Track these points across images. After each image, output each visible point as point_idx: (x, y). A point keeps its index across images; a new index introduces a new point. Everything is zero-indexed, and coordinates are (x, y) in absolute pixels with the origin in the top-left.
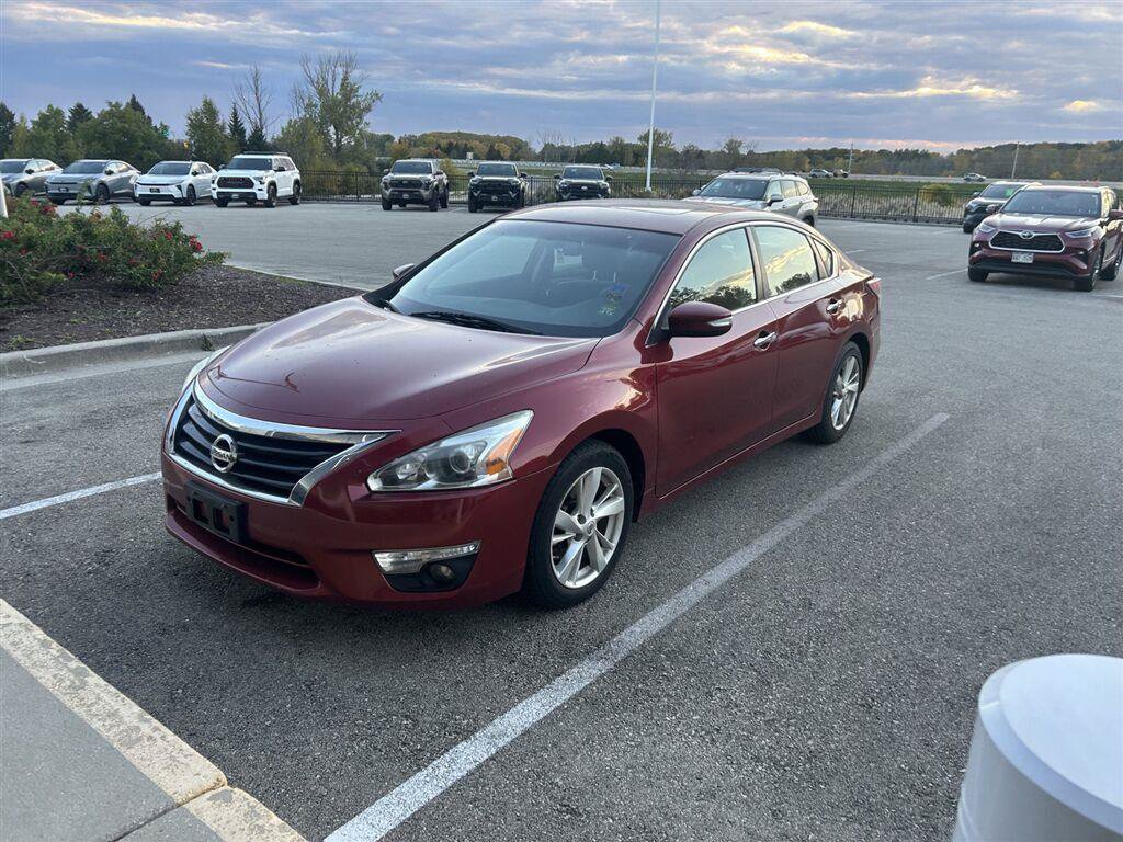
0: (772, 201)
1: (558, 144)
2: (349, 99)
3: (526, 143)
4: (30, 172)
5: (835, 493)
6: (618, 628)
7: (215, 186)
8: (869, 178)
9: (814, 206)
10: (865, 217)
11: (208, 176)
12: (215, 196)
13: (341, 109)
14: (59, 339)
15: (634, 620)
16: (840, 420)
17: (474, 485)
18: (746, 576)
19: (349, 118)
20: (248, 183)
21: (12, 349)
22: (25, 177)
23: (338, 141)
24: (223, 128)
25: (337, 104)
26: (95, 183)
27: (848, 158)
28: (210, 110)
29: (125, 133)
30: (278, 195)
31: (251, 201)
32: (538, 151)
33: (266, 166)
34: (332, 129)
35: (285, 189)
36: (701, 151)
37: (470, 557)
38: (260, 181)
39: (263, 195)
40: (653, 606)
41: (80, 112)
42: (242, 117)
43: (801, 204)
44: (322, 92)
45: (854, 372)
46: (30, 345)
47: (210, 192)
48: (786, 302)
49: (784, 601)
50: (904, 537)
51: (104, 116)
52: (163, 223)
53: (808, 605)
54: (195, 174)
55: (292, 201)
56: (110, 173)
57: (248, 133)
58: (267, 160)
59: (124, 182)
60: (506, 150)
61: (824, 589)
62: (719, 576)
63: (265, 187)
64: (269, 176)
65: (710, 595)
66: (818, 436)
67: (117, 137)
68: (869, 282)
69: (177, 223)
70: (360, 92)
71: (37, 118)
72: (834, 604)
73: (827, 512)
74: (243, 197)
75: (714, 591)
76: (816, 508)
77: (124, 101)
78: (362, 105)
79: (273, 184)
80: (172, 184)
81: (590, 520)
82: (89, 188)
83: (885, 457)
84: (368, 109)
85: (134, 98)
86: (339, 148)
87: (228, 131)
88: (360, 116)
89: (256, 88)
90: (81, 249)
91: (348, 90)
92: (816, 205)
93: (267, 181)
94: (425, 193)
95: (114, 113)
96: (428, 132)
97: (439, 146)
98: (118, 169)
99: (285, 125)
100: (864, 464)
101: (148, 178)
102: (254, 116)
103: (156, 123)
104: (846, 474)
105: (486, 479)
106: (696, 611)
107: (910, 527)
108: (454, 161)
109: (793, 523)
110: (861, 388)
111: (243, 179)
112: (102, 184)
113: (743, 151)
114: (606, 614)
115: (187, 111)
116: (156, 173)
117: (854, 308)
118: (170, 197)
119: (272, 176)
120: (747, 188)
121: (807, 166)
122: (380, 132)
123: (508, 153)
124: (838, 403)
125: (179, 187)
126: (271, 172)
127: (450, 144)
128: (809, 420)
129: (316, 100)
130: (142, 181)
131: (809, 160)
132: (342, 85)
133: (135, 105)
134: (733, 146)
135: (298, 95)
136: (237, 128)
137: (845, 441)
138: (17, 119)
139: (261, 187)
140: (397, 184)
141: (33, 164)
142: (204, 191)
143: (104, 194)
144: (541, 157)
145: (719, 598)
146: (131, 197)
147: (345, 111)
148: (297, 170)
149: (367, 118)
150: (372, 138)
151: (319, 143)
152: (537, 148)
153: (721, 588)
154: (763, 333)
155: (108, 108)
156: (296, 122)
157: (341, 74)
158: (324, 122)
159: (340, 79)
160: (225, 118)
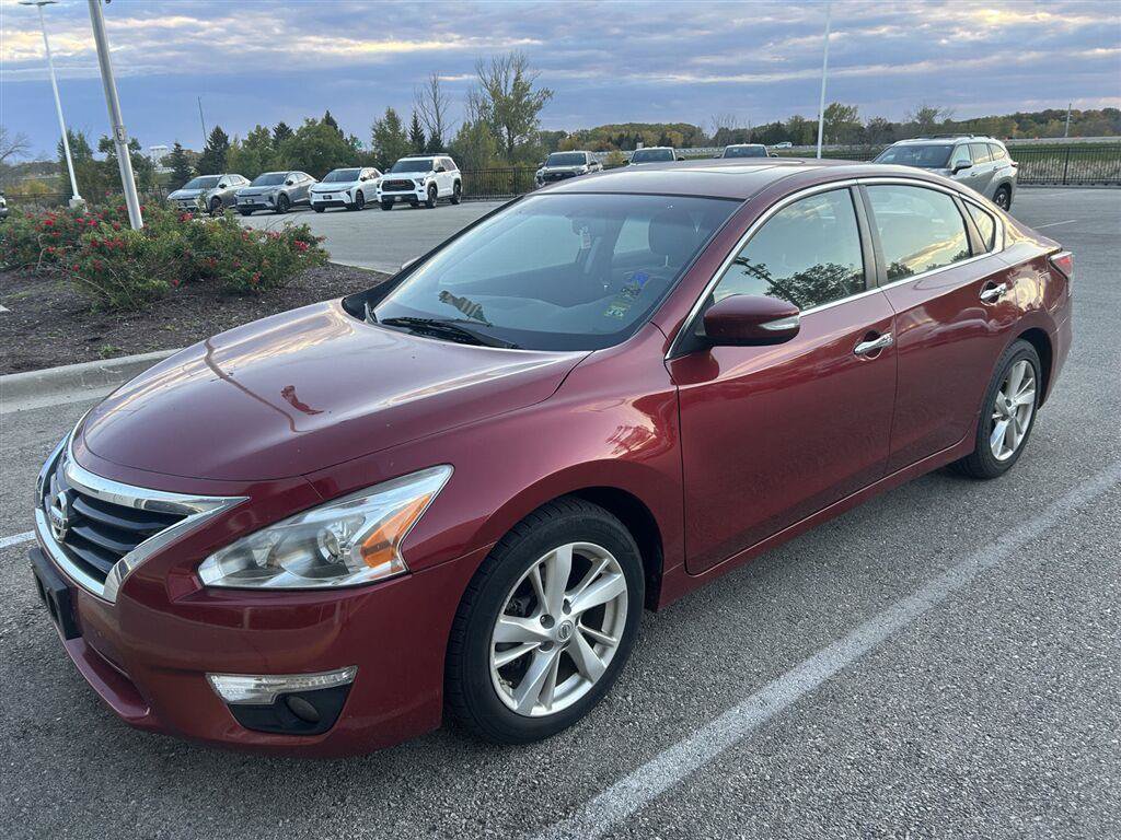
0: (957, 169)
1: (733, 128)
2: (519, 98)
3: (700, 130)
4: (223, 186)
5: (990, 555)
6: (607, 778)
7: (380, 190)
8: (1090, 140)
9: (1013, 172)
10: (1080, 183)
11: (374, 181)
12: (380, 200)
13: (512, 109)
14: (146, 347)
15: (636, 764)
16: (1007, 443)
17: (347, 582)
18: (826, 695)
19: (521, 118)
20: (409, 185)
21: (99, 359)
22: (219, 192)
23: (511, 141)
24: (404, 136)
25: (508, 103)
26: (277, 194)
27: (1065, 120)
28: (393, 120)
29: (320, 147)
30: (438, 195)
31: (414, 203)
32: (711, 137)
33: (427, 167)
34: (505, 130)
35: (446, 190)
36: (890, 124)
37: (343, 690)
38: (422, 181)
39: (423, 196)
40: (675, 738)
41: (283, 130)
42: (422, 124)
43: (996, 170)
44: (495, 94)
45: (1027, 376)
46: (117, 353)
47: (376, 196)
48: (915, 288)
49: (878, 746)
50: (1093, 636)
51: (302, 132)
52: (292, 226)
53: (914, 756)
54: (364, 179)
55: (453, 200)
56: (290, 183)
57: (427, 140)
58: (427, 161)
59: (303, 191)
60: (679, 138)
61: (948, 728)
62: (784, 691)
63: (425, 188)
64: (429, 177)
65: (763, 728)
66: (974, 468)
67: (314, 151)
68: (1054, 257)
69: (305, 225)
70: (531, 90)
71: (247, 138)
72: (958, 759)
73: (973, 585)
74: (405, 199)
75: (771, 720)
76: (956, 578)
77: (320, 118)
78: (534, 103)
79: (433, 185)
80: (341, 190)
81: (562, 618)
82: (271, 199)
83: (1075, 498)
84: (539, 106)
85: (328, 114)
86: (511, 146)
87: (409, 138)
88: (531, 115)
89: (435, 95)
90: (189, 255)
91: (520, 89)
92: (1015, 170)
93: (427, 182)
95: (310, 129)
96: (600, 126)
97: (610, 139)
98: (300, 179)
99: (460, 129)
100: (1039, 510)
101: (322, 186)
102: (432, 121)
103: (347, 136)
104: (1012, 525)
105: (364, 574)
106: (731, 757)
107: (1103, 617)
108: (625, 153)
109: (915, 605)
110: (1040, 399)
111: (405, 181)
112: (283, 194)
113: (938, 120)
114: (598, 750)
115: (371, 123)
116: (330, 181)
117: (1028, 292)
118: (341, 203)
119: (432, 177)
120: (929, 155)
121: (1015, 132)
122: (553, 130)
123: (681, 141)
124: (1002, 427)
125: (349, 193)
126: (432, 173)
127: (622, 136)
128: (955, 450)
129: (491, 103)
130: (317, 188)
131: (1017, 125)
132: (515, 85)
133: (329, 121)
134: (926, 116)
135: (473, 99)
136: (417, 135)
137: (1015, 473)
138: (231, 140)
139: (422, 188)
141: (226, 179)
142: (371, 196)
143: (284, 205)
144: (714, 143)
145: (773, 734)
146: (306, 206)
147: (517, 111)
148: (457, 170)
149: (537, 116)
150: (545, 136)
151: (492, 144)
152: (711, 133)
153: (783, 715)
154: (871, 334)
155: (305, 126)
156: (470, 124)
157: (513, 75)
158: (497, 123)
159: (511, 82)
160: (406, 126)
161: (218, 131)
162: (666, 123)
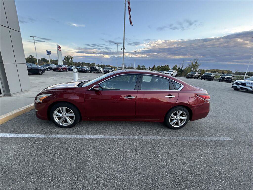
19: (196, 67)
25: (194, 65)
28: (176, 66)
34: (192, 69)
41: (162, 66)
42: (180, 67)
44: (192, 64)
55: (175, 76)
57: (180, 69)
70: (198, 63)
77: (166, 65)
79: (172, 74)
84: (199, 66)
89: (183, 63)
91: (196, 63)
94: (193, 76)
95: (165, 66)
99: (185, 68)
102: (182, 67)
111: (168, 73)
115: (173, 66)
126: (173, 72)
127: (214, 71)
129: (191, 65)
133: (168, 66)
139: (170, 74)
140: (189, 75)
148: (177, 73)
151: (190, 70)
156: (187, 67)
157: (196, 61)
158: (192, 67)
159: (195, 62)
160: (178, 67)
161: (154, 66)
162: (225, 70)
